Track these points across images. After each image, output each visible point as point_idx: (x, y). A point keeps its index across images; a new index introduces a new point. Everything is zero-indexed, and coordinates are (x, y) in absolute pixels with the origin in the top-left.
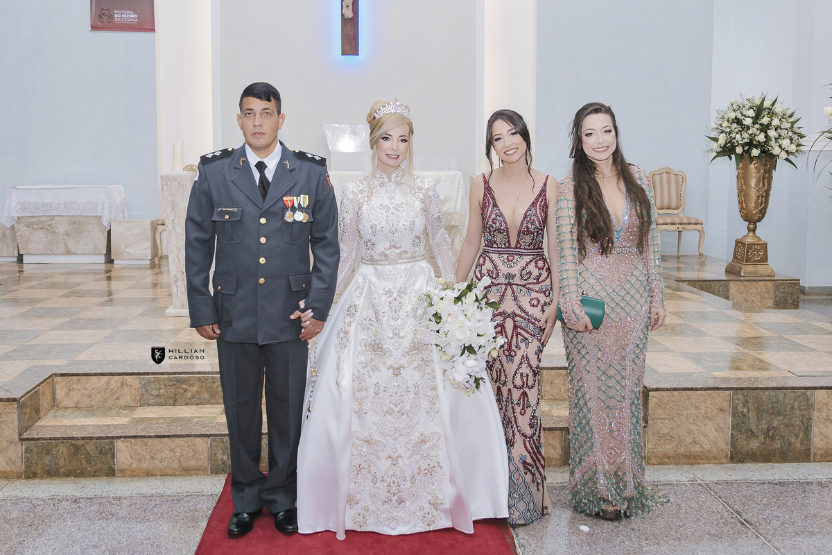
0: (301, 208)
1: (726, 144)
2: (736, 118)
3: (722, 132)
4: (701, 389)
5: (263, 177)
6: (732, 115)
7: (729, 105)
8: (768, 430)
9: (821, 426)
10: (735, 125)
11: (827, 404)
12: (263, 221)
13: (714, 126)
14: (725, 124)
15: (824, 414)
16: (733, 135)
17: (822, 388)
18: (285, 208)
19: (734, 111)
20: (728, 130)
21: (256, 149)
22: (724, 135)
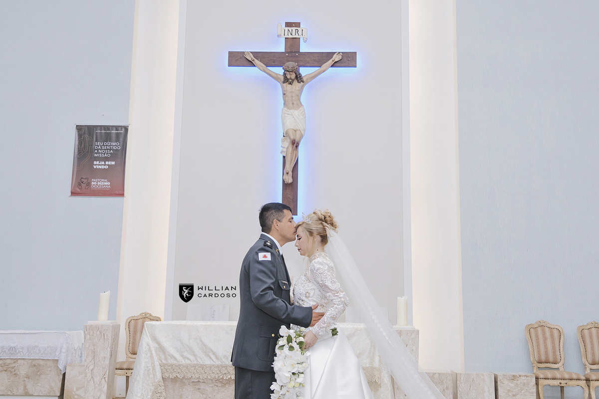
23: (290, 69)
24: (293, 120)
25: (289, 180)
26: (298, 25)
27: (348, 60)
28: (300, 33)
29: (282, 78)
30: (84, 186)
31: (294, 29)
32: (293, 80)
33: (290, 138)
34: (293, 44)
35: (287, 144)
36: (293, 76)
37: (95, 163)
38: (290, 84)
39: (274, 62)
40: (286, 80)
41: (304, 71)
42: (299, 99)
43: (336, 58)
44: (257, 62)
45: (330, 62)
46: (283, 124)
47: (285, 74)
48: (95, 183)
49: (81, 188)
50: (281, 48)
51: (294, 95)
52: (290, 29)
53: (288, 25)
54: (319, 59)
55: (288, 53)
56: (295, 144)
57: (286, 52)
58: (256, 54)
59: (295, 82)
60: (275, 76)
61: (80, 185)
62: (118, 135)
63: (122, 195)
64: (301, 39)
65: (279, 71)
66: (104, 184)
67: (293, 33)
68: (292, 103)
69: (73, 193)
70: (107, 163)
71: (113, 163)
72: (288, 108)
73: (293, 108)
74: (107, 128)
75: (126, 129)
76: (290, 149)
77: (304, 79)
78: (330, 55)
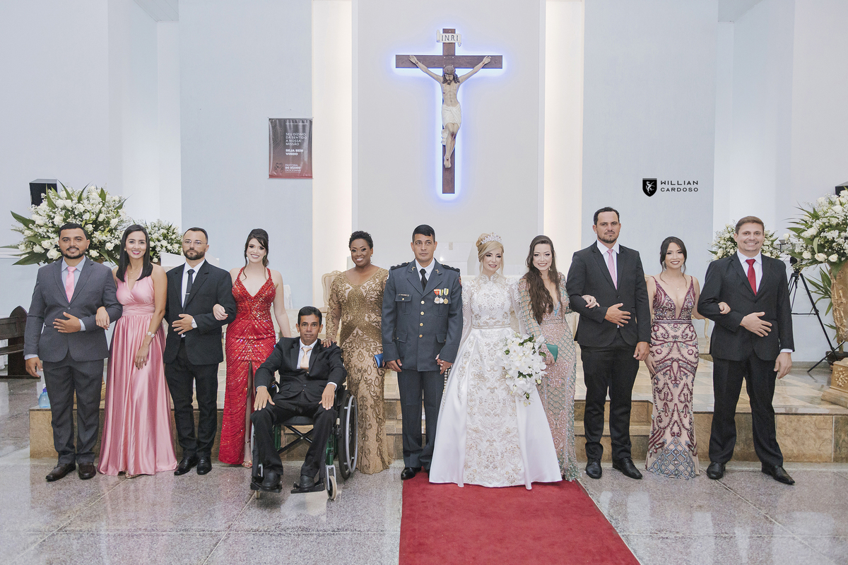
0: (444, 297)
1: (723, 256)
2: (730, 238)
3: (720, 248)
4: (701, 413)
5: (424, 277)
6: (728, 236)
7: (725, 228)
8: (746, 440)
9: (781, 438)
10: (729, 243)
11: (785, 424)
12: (423, 302)
13: (715, 243)
14: (722, 242)
15: (783, 431)
16: (728, 250)
17: (781, 414)
18: (435, 296)
19: (729, 232)
20: (724, 246)
21: (421, 262)
22: (721, 249)
23: (449, 72)
24: (452, 115)
25: (448, 165)
26: (453, 31)
27: (495, 62)
28: (455, 38)
29: (442, 79)
30: (279, 170)
31: (450, 35)
32: (451, 81)
33: (449, 130)
34: (449, 47)
35: (446, 135)
36: (452, 78)
37: (287, 150)
38: (449, 84)
39: (434, 64)
40: (445, 81)
41: (460, 72)
42: (456, 97)
43: (486, 61)
44: (420, 64)
45: (481, 64)
46: (443, 119)
47: (444, 76)
48: (288, 168)
49: (277, 171)
50: (438, 51)
51: (452, 94)
52: (447, 35)
53: (445, 31)
54: (473, 62)
55: (445, 56)
56: (453, 135)
57: (444, 55)
58: (419, 58)
59: (453, 82)
60: (436, 77)
61: (276, 169)
62: (304, 126)
63: (311, 177)
64: (456, 44)
65: (439, 72)
66: (297, 168)
67: (449, 38)
68: (449, 100)
69: (271, 176)
70: (297, 150)
71: (302, 151)
72: (448, 105)
73: (452, 105)
74: (295, 121)
75: (311, 122)
76: (450, 139)
77: (460, 80)
78: (481, 58)
